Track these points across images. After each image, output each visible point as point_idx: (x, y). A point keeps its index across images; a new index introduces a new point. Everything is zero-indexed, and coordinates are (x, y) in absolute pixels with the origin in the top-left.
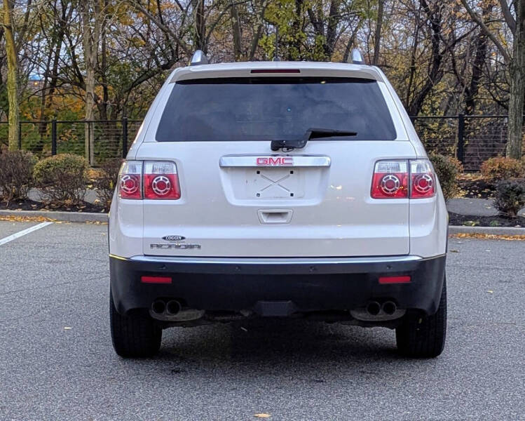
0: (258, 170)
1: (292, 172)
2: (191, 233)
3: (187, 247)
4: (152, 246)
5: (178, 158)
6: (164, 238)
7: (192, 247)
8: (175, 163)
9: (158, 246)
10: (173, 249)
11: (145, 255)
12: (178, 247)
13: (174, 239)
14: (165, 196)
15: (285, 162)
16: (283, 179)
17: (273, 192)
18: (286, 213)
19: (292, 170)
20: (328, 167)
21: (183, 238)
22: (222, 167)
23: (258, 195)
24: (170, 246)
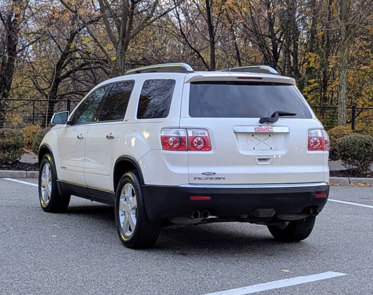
0: (253, 134)
1: (270, 136)
2: (219, 170)
3: (217, 178)
4: (195, 178)
5: (209, 127)
6: (203, 174)
7: (220, 179)
8: (207, 130)
9: (199, 179)
10: (208, 180)
11: (190, 184)
12: (212, 179)
13: (209, 174)
14: (201, 149)
15: (270, 130)
16: (265, 140)
17: (261, 147)
18: (270, 159)
19: (270, 134)
20: (288, 133)
21: (214, 173)
22: (235, 132)
23: (254, 148)
24: (207, 179)
